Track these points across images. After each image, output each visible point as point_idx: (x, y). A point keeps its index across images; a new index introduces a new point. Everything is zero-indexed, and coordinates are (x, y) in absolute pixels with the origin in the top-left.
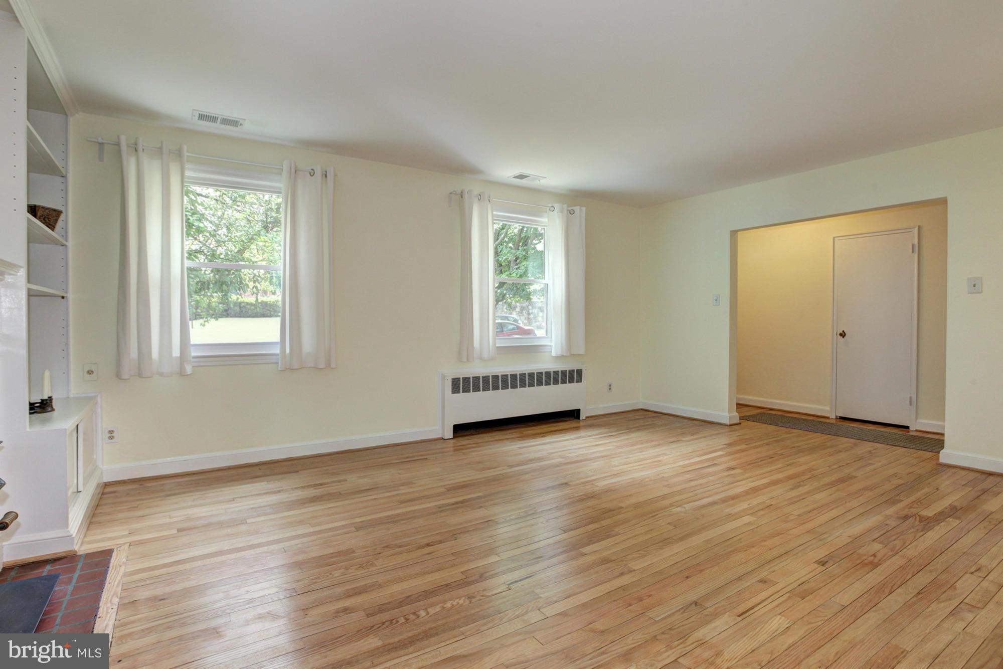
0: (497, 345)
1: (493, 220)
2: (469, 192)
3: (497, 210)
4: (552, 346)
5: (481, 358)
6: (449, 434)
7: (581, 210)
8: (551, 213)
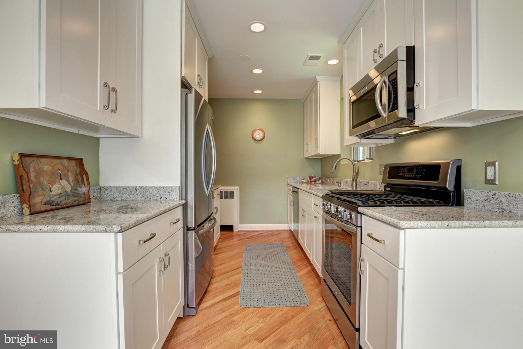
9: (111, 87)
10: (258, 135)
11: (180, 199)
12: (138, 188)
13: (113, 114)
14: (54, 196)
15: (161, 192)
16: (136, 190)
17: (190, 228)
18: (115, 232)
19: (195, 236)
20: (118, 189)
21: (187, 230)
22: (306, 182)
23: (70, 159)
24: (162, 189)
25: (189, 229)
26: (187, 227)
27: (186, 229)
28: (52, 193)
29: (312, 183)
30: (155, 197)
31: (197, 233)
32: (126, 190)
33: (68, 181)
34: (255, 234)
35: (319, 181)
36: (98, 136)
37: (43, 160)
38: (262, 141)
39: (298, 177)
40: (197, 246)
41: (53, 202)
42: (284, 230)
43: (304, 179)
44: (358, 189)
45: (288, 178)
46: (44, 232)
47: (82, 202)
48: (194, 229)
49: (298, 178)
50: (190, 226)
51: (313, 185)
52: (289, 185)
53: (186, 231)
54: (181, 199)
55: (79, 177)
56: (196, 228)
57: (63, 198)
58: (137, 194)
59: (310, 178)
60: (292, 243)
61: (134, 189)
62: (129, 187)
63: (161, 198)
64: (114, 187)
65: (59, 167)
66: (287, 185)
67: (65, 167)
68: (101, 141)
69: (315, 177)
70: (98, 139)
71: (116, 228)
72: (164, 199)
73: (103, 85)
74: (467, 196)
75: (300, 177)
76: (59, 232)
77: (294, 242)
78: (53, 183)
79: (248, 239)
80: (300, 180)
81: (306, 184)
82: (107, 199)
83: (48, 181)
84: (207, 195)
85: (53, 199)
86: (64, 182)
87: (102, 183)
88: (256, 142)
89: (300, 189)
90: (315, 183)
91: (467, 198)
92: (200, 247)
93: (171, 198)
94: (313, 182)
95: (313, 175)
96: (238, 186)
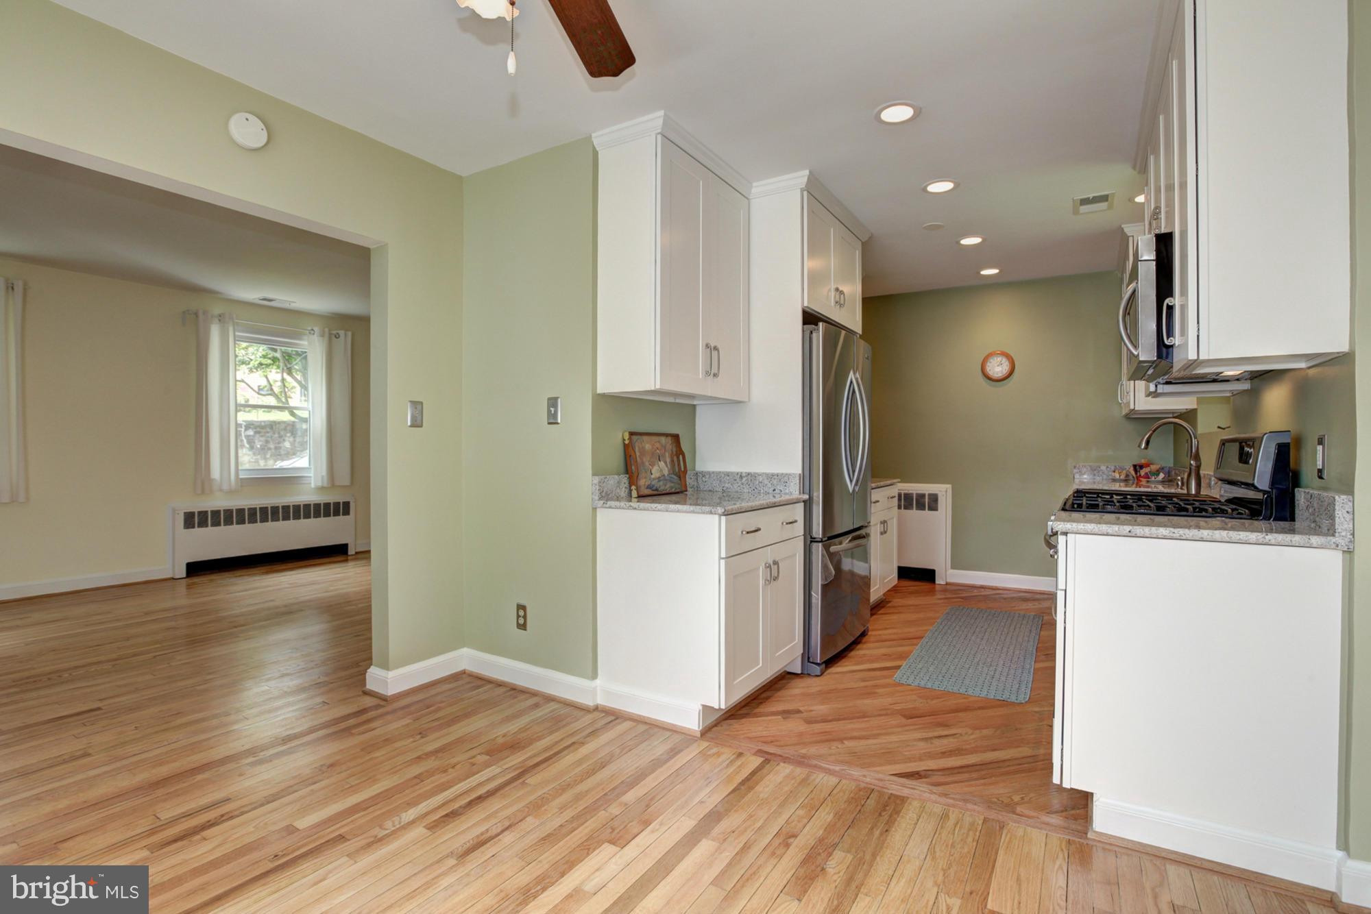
0: (241, 477)
1: (235, 340)
2: (205, 313)
3: (239, 332)
4: (310, 477)
5: (221, 490)
6: (182, 572)
7: (346, 335)
8: (311, 336)
9: (712, 346)
10: (998, 368)
11: (800, 493)
12: (744, 475)
13: (715, 379)
14: (654, 479)
15: (775, 482)
16: (741, 477)
17: (815, 538)
18: (719, 514)
19: (822, 551)
20: (719, 475)
21: (811, 542)
23: (666, 435)
24: (776, 477)
25: (813, 540)
26: (811, 538)
27: (809, 539)
28: (653, 476)
29: (1141, 481)
30: (766, 489)
31: (826, 548)
32: (728, 478)
33: (666, 463)
34: (982, 594)
35: (1158, 475)
36: (695, 403)
37: (645, 438)
38: (1005, 381)
39: (1104, 465)
40: (825, 567)
41: (653, 486)
43: (1117, 472)
44: (1204, 492)
45: (1075, 467)
46: (659, 510)
47: (678, 490)
48: (821, 541)
49: (1102, 468)
50: (814, 535)
51: (1143, 485)
53: (809, 542)
54: (803, 493)
55: (675, 459)
56: (826, 541)
57: (661, 483)
58: (743, 484)
59: (1136, 468)
61: (739, 476)
62: (732, 473)
63: (774, 490)
64: (713, 472)
65: (658, 445)
67: (662, 446)
68: (698, 410)
69: (1148, 465)
70: (694, 406)
71: (720, 510)
72: (779, 492)
73: (704, 347)
75: (1109, 466)
76: (670, 511)
78: (652, 465)
79: (963, 599)
80: (1109, 473)
81: (1122, 484)
82: (705, 489)
83: (649, 461)
84: (851, 491)
85: (653, 483)
86: (662, 464)
87: (700, 467)
88: (991, 382)
90: (1147, 481)
92: (831, 572)
93: (787, 491)
94: (1143, 478)
95: (1143, 461)
96: (949, 484)
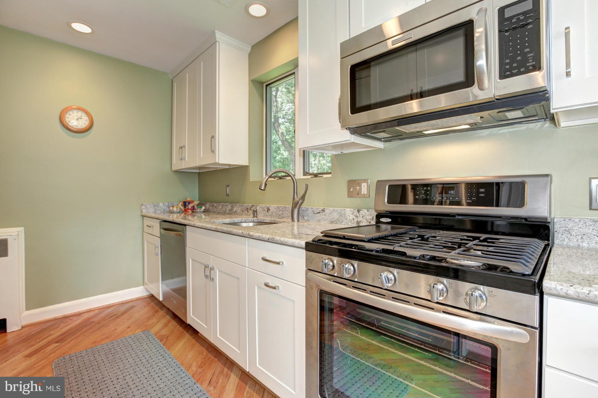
10: (78, 120)
22: (178, 210)
35: (201, 208)
38: (86, 133)
39: (162, 202)
42: (136, 298)
43: (175, 207)
45: (142, 205)
49: (161, 204)
51: (190, 214)
52: (144, 217)
59: (185, 204)
60: (166, 325)
66: (141, 218)
69: (193, 202)
74: (560, 228)
75: (165, 203)
77: (169, 322)
79: (57, 344)
80: (166, 208)
81: (178, 215)
88: (72, 133)
89: (188, 225)
90: (192, 211)
91: (561, 231)
94: (190, 209)
95: (188, 199)
96: (20, 227)
